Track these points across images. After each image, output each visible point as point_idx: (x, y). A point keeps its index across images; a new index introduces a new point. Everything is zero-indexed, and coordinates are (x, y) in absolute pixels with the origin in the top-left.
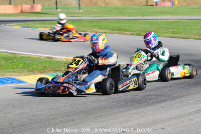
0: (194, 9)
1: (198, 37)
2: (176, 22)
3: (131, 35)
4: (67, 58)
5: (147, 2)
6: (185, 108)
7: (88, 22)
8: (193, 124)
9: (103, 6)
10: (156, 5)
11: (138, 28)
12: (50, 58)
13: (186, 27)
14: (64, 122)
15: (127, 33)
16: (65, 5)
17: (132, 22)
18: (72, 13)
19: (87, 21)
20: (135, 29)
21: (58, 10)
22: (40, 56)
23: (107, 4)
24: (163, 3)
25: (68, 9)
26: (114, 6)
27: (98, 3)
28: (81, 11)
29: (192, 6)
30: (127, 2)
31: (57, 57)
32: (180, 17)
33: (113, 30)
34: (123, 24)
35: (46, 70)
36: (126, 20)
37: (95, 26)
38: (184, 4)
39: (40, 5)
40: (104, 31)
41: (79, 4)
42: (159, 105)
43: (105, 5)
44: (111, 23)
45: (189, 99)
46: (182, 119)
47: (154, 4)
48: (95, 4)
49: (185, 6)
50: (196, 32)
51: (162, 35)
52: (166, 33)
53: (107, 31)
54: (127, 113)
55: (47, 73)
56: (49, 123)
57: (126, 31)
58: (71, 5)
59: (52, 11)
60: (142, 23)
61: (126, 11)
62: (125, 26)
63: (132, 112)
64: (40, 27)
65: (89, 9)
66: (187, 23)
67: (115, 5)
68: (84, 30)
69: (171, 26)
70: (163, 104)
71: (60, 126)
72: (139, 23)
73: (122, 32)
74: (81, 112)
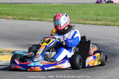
1: (82, 21)
2: (59, 6)
3: (14, 19)
11: (21, 13)
13: (70, 11)
15: (9, 17)
17: (13, 5)
20: (17, 13)
34: (5, 8)
36: (7, 3)
50: (81, 17)
51: (45, 20)
52: (50, 17)
57: (8, 15)
60: (25, 7)
66: (70, 7)
69: (54, 10)
72: (22, 7)
73: (4, 16)
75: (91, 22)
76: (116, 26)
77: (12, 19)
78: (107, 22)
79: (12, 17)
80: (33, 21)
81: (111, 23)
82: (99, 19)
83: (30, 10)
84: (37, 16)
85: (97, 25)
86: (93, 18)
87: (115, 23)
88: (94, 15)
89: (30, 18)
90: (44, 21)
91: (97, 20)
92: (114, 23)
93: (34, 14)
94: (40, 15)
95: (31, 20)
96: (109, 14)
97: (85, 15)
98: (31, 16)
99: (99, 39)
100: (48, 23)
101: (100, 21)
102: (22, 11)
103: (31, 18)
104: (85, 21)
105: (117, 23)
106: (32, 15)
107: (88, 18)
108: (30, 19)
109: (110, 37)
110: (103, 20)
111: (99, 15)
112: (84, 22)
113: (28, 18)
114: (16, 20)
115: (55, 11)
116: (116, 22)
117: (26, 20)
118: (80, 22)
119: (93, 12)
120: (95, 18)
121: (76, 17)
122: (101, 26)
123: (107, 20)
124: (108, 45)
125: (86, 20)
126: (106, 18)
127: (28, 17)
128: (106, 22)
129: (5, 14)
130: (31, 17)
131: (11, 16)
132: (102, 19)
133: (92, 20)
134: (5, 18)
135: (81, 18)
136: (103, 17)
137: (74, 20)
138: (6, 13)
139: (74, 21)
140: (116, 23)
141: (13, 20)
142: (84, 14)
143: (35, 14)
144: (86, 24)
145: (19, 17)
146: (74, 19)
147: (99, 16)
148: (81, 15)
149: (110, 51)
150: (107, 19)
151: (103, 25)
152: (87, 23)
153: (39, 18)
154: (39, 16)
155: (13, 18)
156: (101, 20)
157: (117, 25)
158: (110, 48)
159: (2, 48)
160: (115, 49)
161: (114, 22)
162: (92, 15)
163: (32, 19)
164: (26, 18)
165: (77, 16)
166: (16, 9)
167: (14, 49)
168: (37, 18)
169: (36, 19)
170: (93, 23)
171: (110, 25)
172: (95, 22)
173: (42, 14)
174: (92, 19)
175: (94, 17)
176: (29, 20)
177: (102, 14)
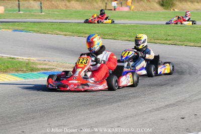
0: (150, 14)
1: (153, 41)
2: (133, 26)
4: (28, 59)
5: (106, 6)
6: (140, 107)
7: (49, 25)
8: (146, 123)
9: (65, 9)
10: (115, 10)
12: (13, 58)
14: (26, 120)
16: (28, 7)
18: (33, 15)
19: (48, 23)
21: (21, 12)
22: (2, 56)
23: (67, 7)
24: (121, 8)
25: (30, 12)
26: (74, 9)
27: (59, 7)
28: (43, 13)
29: (149, 11)
30: (87, 6)
31: (19, 57)
32: (136, 21)
33: (73, 33)
34: (83, 28)
35: (8, 70)
37: (56, 28)
38: (141, 9)
39: (3, 7)
40: (64, 33)
41: (41, 7)
42: (116, 105)
43: (66, 8)
44: (71, 25)
45: (143, 99)
46: (137, 118)
47: (113, 9)
48: (56, 7)
49: (142, 11)
50: (151, 36)
51: (119, 38)
52: (123, 37)
53: (68, 33)
54: (86, 112)
55: (10, 73)
56: (11, 120)
57: (86, 33)
58: (32, 7)
59: (15, 13)
61: (86, 15)
62: (85, 29)
63: (90, 111)
64: (3, 28)
65: (50, 12)
66: (143, 27)
67: (76, 9)
68: (46, 32)
69: (128, 30)
70: (120, 104)
71: (22, 124)
73: (82, 35)
74: (42, 110)
75: (161, 42)
76: (184, 46)
80: (108, 39)
81: (179, 43)
82: (168, 39)
83: (106, 29)
84: (112, 34)
85: (167, 44)
90: (118, 40)
91: (166, 39)
92: (182, 43)
93: (109, 33)
94: (114, 34)
95: (106, 39)
96: (178, 34)
98: (106, 35)
100: (121, 41)
102: (98, 30)
103: (106, 37)
105: (185, 43)
107: (159, 38)
110: (172, 40)
111: (169, 36)
113: (104, 37)
119: (163, 33)
122: (171, 45)
123: (176, 40)
126: (175, 38)
127: (104, 35)
128: (175, 42)
130: (106, 36)
133: (162, 40)
134: (82, 37)
136: (172, 37)
138: (84, 32)
142: (155, 34)
144: (156, 43)
153: (113, 37)
156: (170, 40)
166: (93, 28)
169: (111, 37)
170: (163, 43)
171: (178, 45)
172: (165, 42)
173: (116, 33)
177: (172, 34)
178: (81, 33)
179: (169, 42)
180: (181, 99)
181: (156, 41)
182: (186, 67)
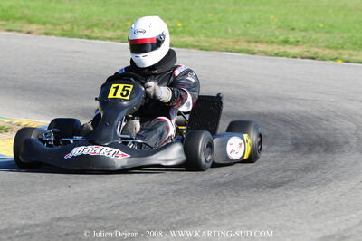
75: (269, 48)
76: (339, 62)
77: (40, 34)
78: (317, 50)
79: (41, 27)
80: (101, 40)
81: (326, 52)
82: (292, 39)
83: (95, 9)
84: (113, 25)
85: (287, 56)
86: (277, 38)
87: (340, 54)
88: (280, 27)
89: (93, 32)
91: (286, 42)
92: (334, 53)
93: (104, 20)
94: (121, 25)
95: (96, 38)
96: (322, 26)
97: (252, 27)
98: (97, 25)
99: (290, 99)
101: (297, 45)
102: (72, 10)
103: (97, 32)
104: (253, 45)
105: (345, 52)
106: (99, 24)
107: (262, 37)
108: (94, 35)
109: (322, 93)
110: (304, 43)
111: (293, 29)
112: (250, 48)
113: (86, 32)
114: (53, 37)
115: (167, 14)
116: (342, 48)
117: (81, 38)
118: (237, 47)
119: (276, 20)
120: (281, 38)
121: (227, 32)
122: (299, 60)
123: (315, 43)
124: (317, 114)
125: (256, 42)
126: (314, 37)
127: (88, 28)
128: (314, 50)
129: (20, 18)
130: (96, 30)
131: (39, 23)
132: (299, 39)
133: (272, 42)
134: (19, 31)
135: (240, 35)
136: (303, 34)
137: (220, 40)
138: (24, 17)
139: (221, 43)
140: (341, 51)
141: (45, 36)
142: (249, 23)
143: (109, 21)
144: (254, 54)
145: (63, 30)
146: (221, 37)
147: (292, 32)
148: (242, 26)
149: (322, 133)
150: (316, 39)
151: (303, 58)
152: (256, 50)
153: (119, 33)
154: (118, 27)
155: (43, 31)
156: (298, 41)
157: (345, 57)
158: (320, 126)
159: (6, 119)
160: (335, 130)
161: (336, 48)
162: (274, 27)
163: (99, 35)
164: (80, 33)
165: (230, 30)
166: (53, 4)
167: (41, 121)
168: (114, 31)
169: (110, 34)
170: (276, 51)
171: (324, 60)
172: (282, 49)
173: (128, 20)
174: (274, 39)
175: (277, 34)
176: (89, 38)
177: (303, 25)
178: (15, 20)
179: (295, 50)
180: (334, 230)
181: (252, 46)
182: (348, 129)
